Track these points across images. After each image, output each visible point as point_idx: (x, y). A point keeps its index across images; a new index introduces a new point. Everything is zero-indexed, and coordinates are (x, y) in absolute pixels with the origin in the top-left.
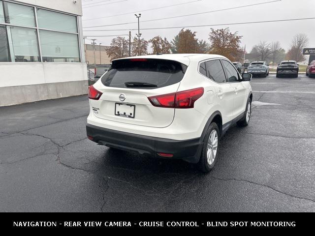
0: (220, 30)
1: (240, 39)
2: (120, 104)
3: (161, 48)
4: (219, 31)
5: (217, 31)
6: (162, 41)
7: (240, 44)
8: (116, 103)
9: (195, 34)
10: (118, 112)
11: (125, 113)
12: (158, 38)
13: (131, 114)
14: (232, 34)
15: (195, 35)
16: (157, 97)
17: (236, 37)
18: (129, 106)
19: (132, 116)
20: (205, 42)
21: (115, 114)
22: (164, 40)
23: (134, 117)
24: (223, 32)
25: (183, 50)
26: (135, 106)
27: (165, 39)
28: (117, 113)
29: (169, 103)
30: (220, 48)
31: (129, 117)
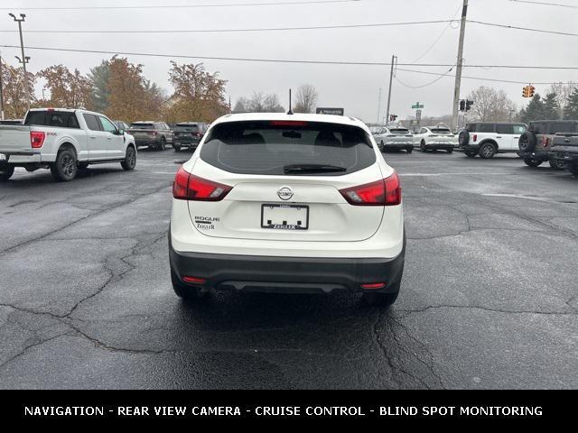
0: (188, 66)
1: (223, 86)
2: (272, 205)
3: (69, 89)
4: (187, 68)
5: (183, 68)
6: (69, 75)
7: (224, 94)
8: (263, 206)
9: (142, 68)
10: (269, 222)
11: (285, 223)
12: (60, 70)
13: (299, 223)
14: (211, 74)
15: (141, 71)
16: (357, 189)
17: (217, 82)
18: (295, 209)
19: (303, 225)
20: (154, 86)
21: (262, 226)
22: (74, 74)
23: (307, 228)
24: (194, 71)
25: (119, 96)
26: (307, 207)
27: (77, 73)
28: (265, 224)
29: (376, 198)
30: (193, 99)
31: (298, 228)
